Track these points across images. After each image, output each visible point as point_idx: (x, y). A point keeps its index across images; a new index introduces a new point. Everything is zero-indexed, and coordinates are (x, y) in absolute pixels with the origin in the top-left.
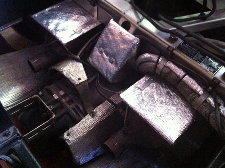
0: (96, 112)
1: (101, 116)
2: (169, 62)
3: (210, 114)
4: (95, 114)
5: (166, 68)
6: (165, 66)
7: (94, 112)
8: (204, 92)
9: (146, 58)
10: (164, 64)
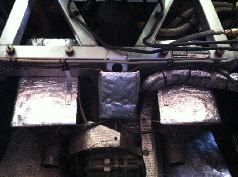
1: (152, 149)
2: (173, 71)
3: (227, 85)
4: (147, 150)
7: (145, 151)
8: (210, 74)
10: (170, 74)
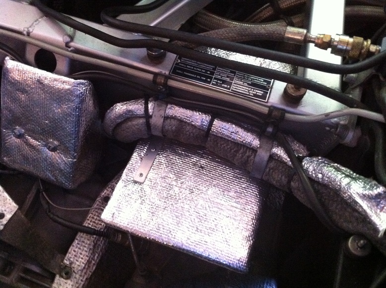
0: (71, 263)
1: (84, 268)
2: (169, 106)
4: (71, 268)
5: (169, 121)
6: (166, 118)
7: (66, 266)
8: (260, 140)
9: (121, 116)
10: (162, 112)
